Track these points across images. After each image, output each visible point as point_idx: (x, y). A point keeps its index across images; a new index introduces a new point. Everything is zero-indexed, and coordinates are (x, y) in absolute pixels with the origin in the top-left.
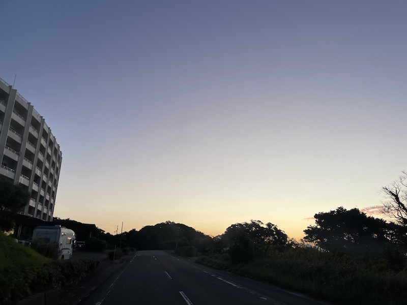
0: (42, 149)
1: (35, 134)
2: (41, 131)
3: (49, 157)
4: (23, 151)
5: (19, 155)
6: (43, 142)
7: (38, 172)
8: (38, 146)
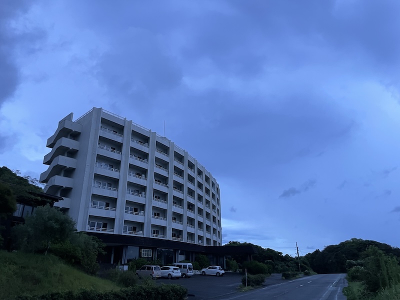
0: (191, 179)
1: (180, 166)
2: (186, 163)
3: (200, 186)
4: (171, 183)
5: (168, 187)
6: (190, 172)
8: (186, 176)
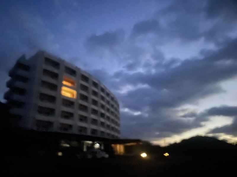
7: (103, 111)
